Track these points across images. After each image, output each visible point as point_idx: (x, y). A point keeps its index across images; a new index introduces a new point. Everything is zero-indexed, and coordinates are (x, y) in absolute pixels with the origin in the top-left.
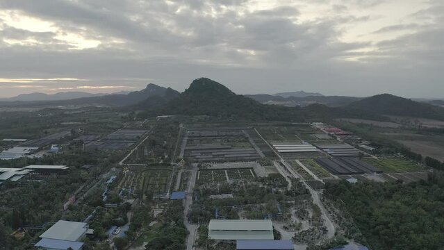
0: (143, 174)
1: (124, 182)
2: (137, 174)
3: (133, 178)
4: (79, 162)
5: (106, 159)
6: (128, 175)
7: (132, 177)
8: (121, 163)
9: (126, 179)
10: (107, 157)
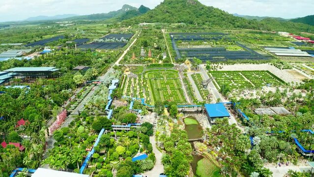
0: (146, 76)
1: (129, 86)
2: (139, 76)
3: (137, 82)
4: (71, 62)
5: (100, 59)
6: (130, 78)
7: (135, 79)
8: (117, 63)
9: (130, 82)
10: (101, 58)
